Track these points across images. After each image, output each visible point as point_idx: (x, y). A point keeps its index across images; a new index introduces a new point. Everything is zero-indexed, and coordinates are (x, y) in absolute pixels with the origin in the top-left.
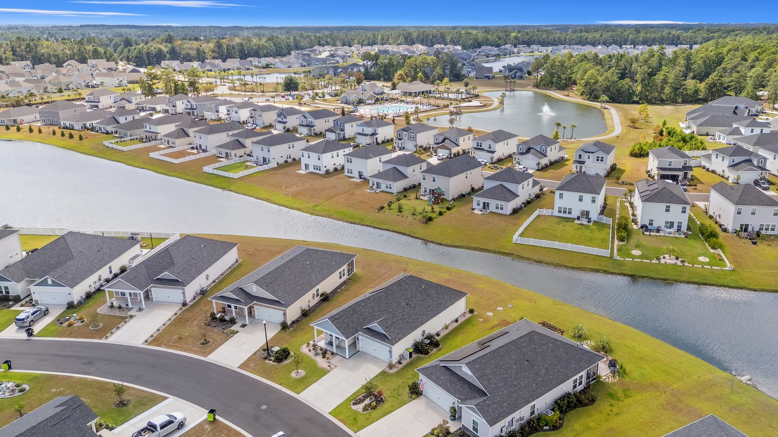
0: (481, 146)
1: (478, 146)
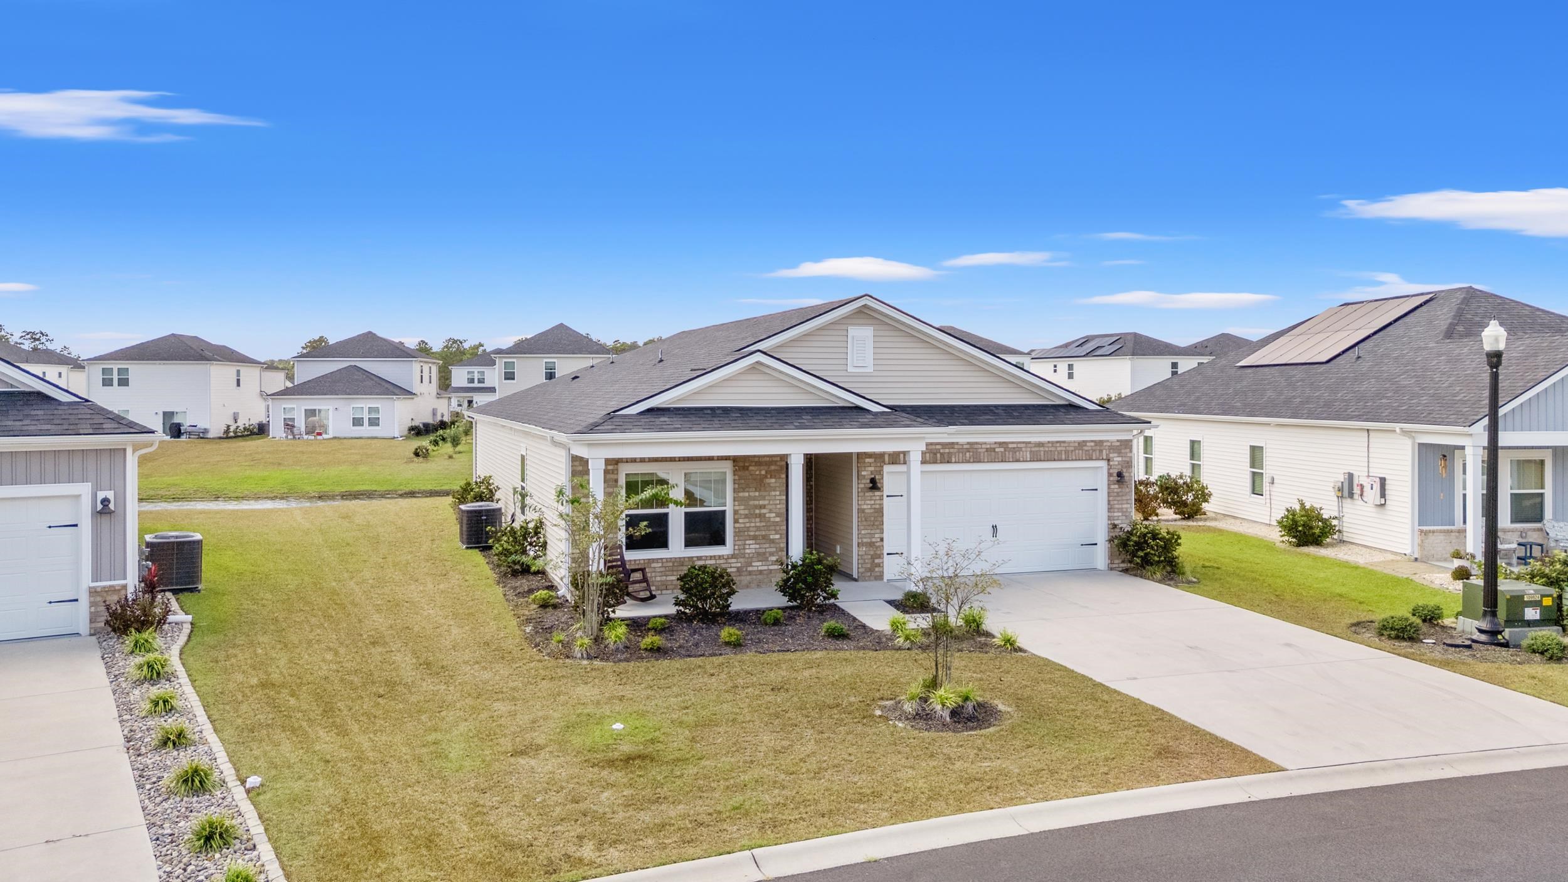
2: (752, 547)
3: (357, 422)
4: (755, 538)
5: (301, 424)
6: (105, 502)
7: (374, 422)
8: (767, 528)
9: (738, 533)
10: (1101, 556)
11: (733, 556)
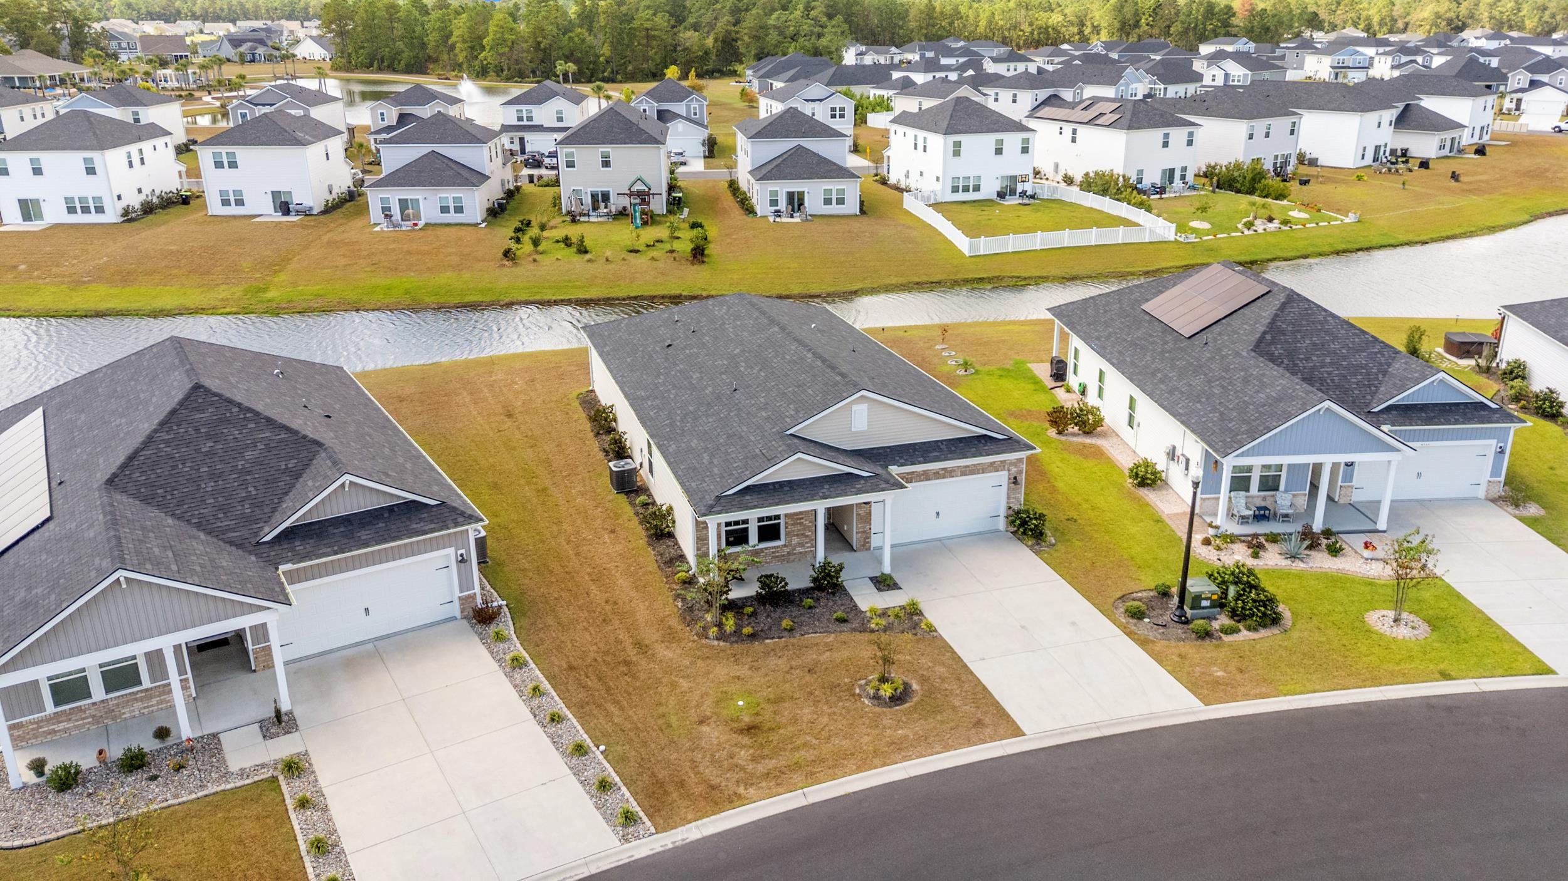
0: (530, 119)
1: (520, 119)
2: (795, 540)
3: (445, 209)
4: (797, 535)
5: (396, 211)
6: (462, 555)
7: (459, 209)
8: (804, 529)
9: (787, 534)
10: (1001, 524)
11: (785, 546)
